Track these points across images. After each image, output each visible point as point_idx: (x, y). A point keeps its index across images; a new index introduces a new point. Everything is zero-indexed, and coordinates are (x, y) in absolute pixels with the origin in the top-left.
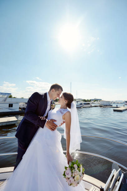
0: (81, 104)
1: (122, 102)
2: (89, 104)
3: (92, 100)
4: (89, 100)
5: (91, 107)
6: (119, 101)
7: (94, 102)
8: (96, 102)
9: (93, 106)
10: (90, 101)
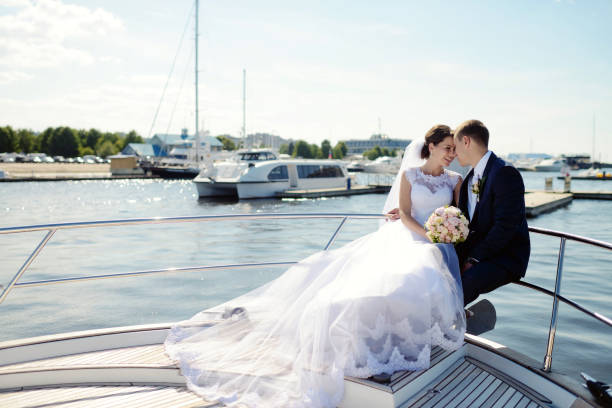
0: (280, 173)
1: (545, 163)
2: (332, 172)
3: (358, 146)
4: (334, 144)
5: (349, 193)
6: (529, 156)
7: (368, 163)
8: (379, 160)
9: (362, 186)
10: (343, 151)
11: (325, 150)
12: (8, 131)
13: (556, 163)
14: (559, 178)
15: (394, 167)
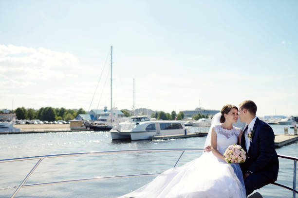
0: (152, 127)
1: (283, 120)
2: (177, 127)
3: (189, 114)
4: (177, 113)
5: (186, 137)
6: (275, 117)
7: (195, 122)
8: (200, 120)
9: (192, 133)
10: (182, 116)
11: (174, 116)
12: (22, 110)
13: (289, 120)
14: (291, 128)
15: (207, 123)
